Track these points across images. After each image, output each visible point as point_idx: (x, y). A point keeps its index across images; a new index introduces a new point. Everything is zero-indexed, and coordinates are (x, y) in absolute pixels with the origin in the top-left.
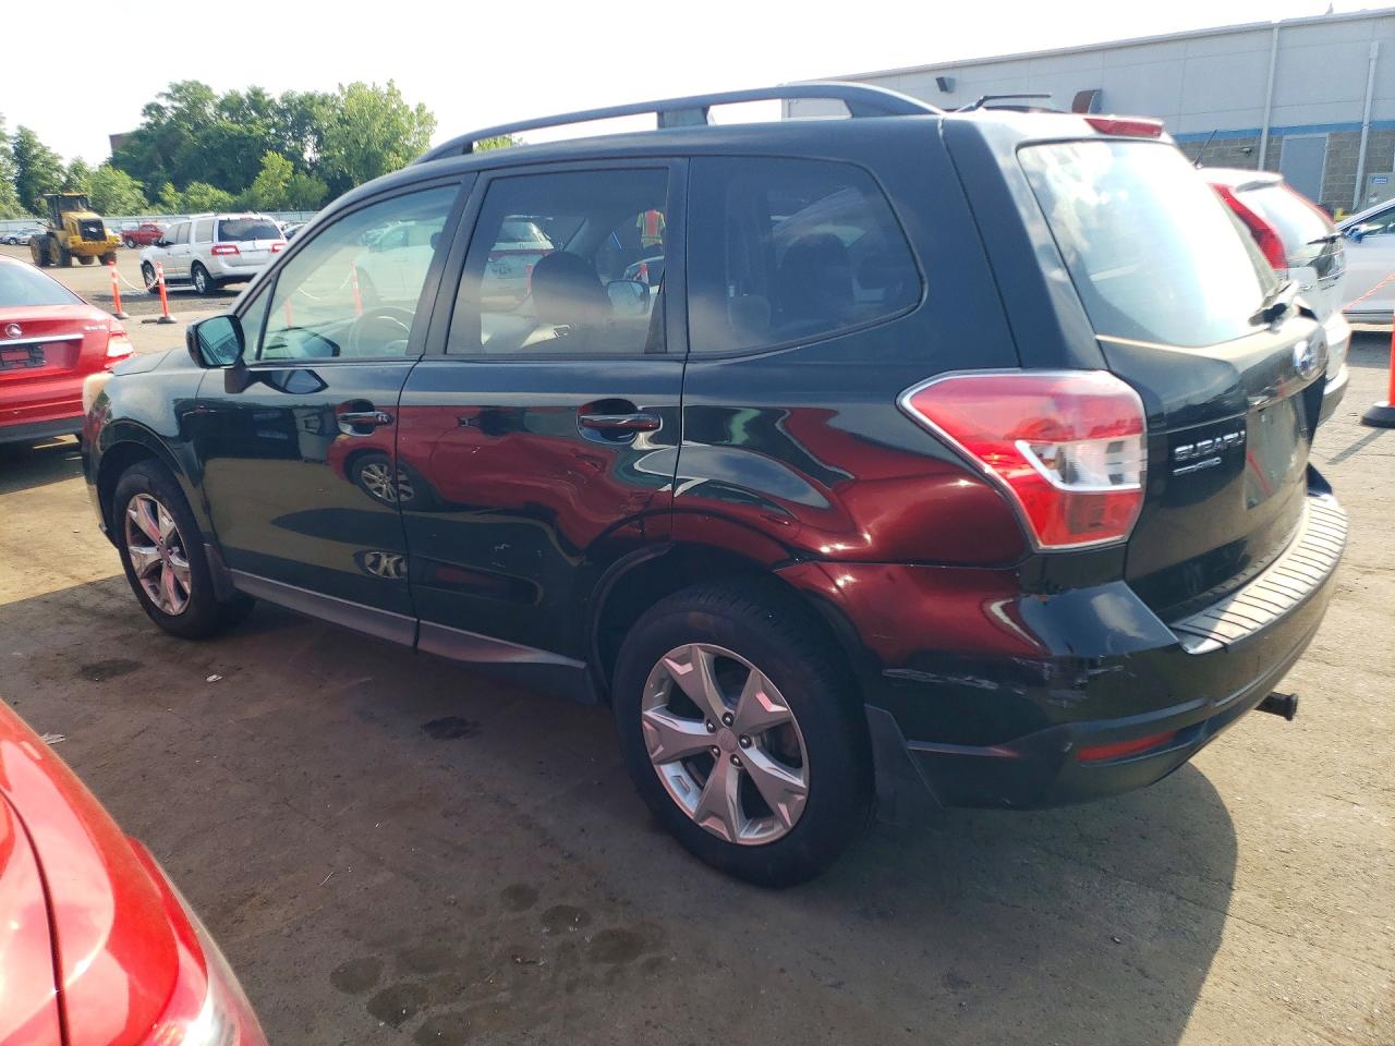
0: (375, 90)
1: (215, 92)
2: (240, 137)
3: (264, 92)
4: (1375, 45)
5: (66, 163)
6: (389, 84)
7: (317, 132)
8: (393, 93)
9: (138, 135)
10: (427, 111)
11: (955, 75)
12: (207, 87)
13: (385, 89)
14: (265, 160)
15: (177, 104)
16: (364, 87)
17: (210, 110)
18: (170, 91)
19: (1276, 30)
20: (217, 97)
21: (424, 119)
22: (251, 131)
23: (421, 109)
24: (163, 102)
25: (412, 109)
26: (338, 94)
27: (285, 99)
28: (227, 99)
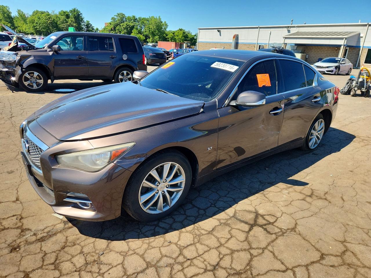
3: (135, 16)
4: (270, 31)
5: (95, 28)
8: (160, 19)
9: (110, 23)
10: (166, 23)
12: (124, 15)
13: (158, 18)
15: (118, 18)
16: (154, 17)
17: (124, 19)
18: (117, 15)
19: (259, 28)
20: (126, 17)
21: (166, 25)
23: (165, 22)
24: (115, 17)
26: (149, 18)
27: (139, 18)
28: (128, 17)
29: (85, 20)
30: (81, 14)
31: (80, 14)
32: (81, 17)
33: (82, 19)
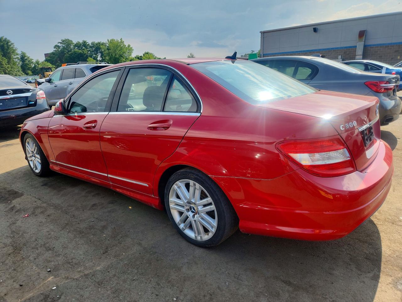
0: (117, 41)
2: (80, 54)
5: (34, 61)
7: (101, 52)
8: (122, 42)
9: (53, 53)
10: (131, 47)
11: (319, 27)
12: (71, 41)
13: (120, 41)
14: (88, 60)
15: (63, 45)
16: (114, 40)
17: (72, 47)
18: (61, 42)
20: (74, 43)
21: (130, 49)
22: (83, 52)
23: (129, 46)
24: (59, 45)
26: (107, 42)
27: (92, 44)
28: (77, 44)
29: (19, 52)
30: (12, 44)
31: (9, 44)
32: (12, 47)
33: (14, 51)
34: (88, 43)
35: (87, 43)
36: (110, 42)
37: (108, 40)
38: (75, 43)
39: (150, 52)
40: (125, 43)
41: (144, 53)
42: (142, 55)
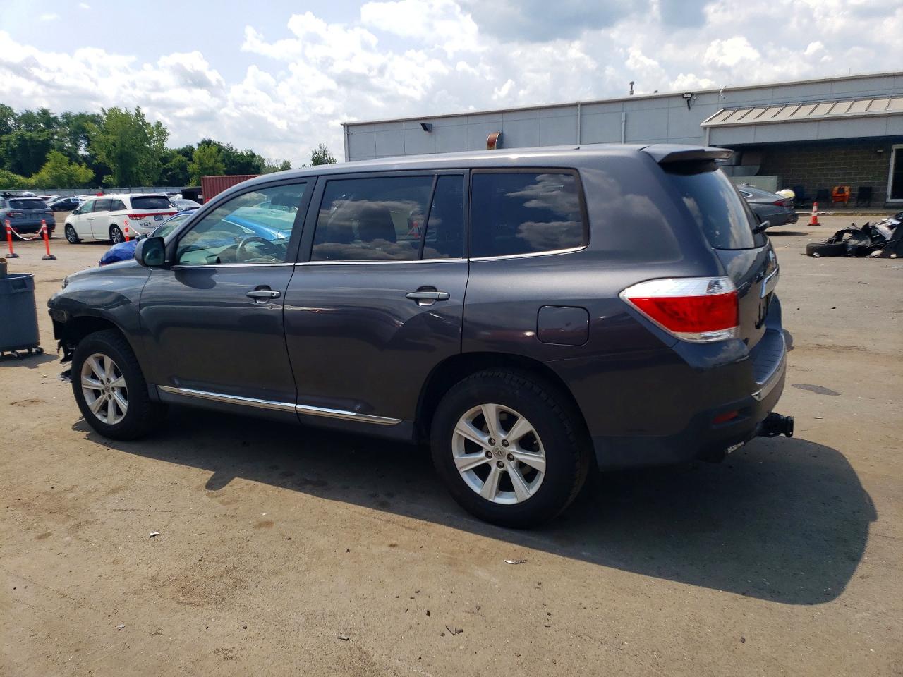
0: (127, 115)
1: (15, 111)
2: (31, 139)
3: (50, 112)
4: (623, 114)
6: (137, 110)
7: (87, 138)
8: (139, 115)
10: (163, 126)
11: (431, 122)
12: (10, 108)
13: (133, 112)
14: (49, 156)
16: (119, 110)
17: (11, 123)
19: (579, 106)
20: (17, 114)
21: (161, 132)
22: (40, 137)
23: (159, 125)
25: (153, 125)
26: (101, 114)
27: (65, 116)
28: (23, 115)
34: (52, 114)
35: (52, 116)
36: (109, 117)
37: (103, 110)
38: (20, 115)
39: (214, 139)
40: (147, 119)
41: (200, 142)
42: (196, 147)
